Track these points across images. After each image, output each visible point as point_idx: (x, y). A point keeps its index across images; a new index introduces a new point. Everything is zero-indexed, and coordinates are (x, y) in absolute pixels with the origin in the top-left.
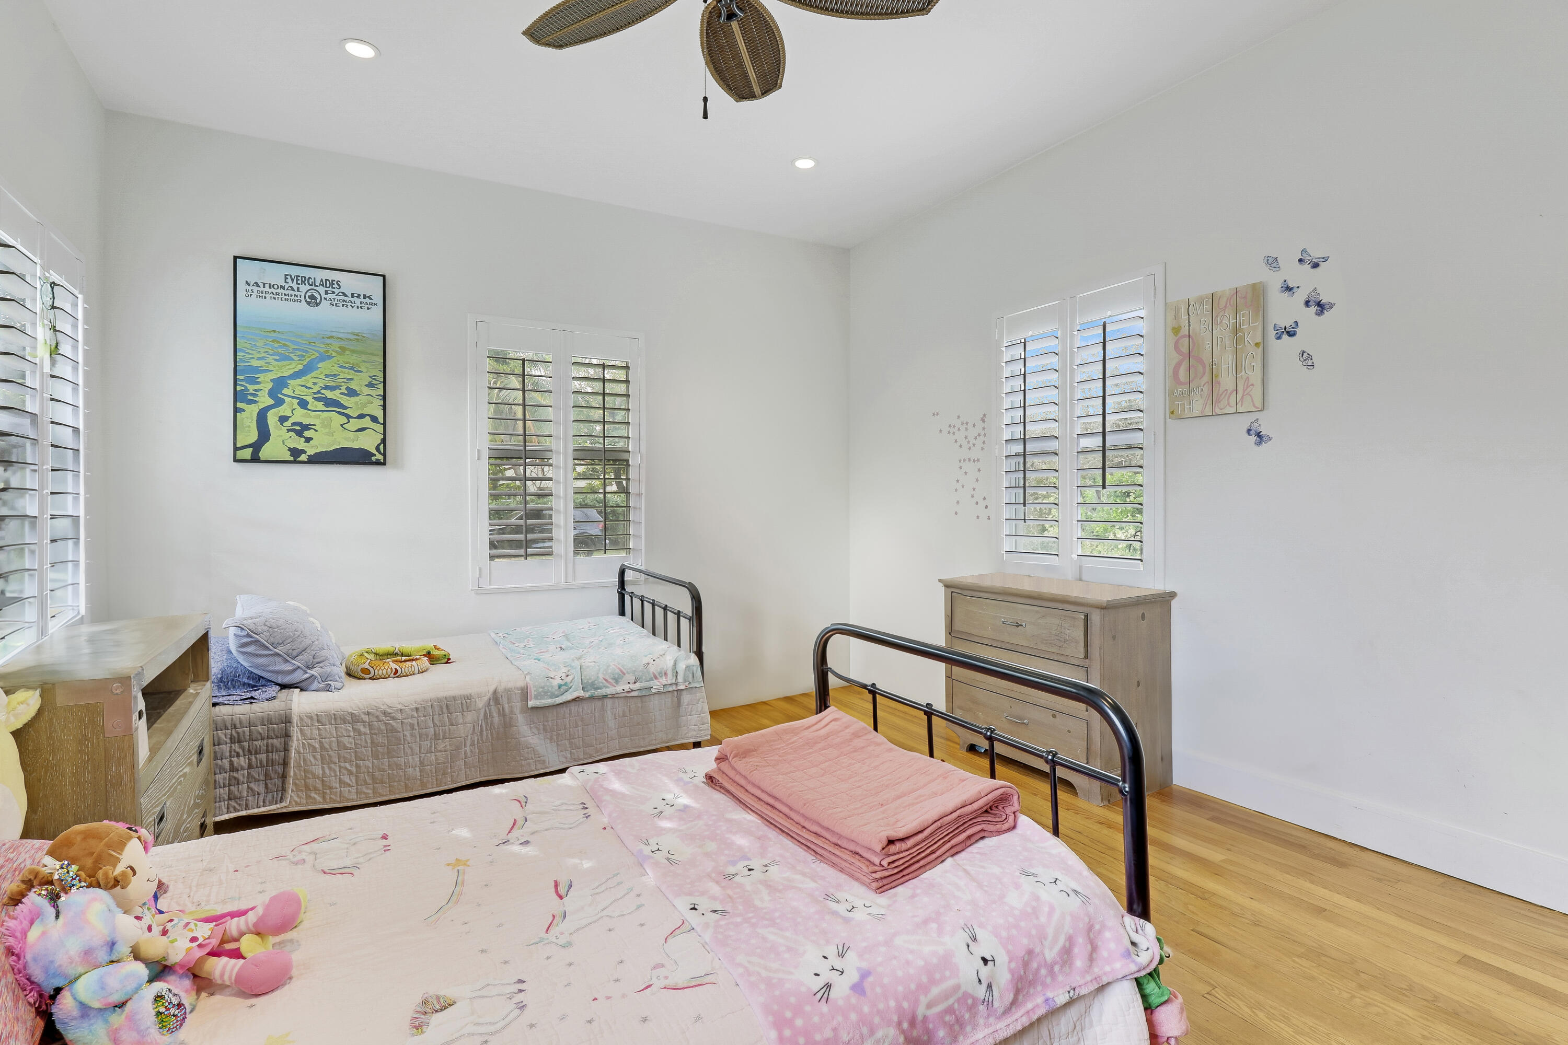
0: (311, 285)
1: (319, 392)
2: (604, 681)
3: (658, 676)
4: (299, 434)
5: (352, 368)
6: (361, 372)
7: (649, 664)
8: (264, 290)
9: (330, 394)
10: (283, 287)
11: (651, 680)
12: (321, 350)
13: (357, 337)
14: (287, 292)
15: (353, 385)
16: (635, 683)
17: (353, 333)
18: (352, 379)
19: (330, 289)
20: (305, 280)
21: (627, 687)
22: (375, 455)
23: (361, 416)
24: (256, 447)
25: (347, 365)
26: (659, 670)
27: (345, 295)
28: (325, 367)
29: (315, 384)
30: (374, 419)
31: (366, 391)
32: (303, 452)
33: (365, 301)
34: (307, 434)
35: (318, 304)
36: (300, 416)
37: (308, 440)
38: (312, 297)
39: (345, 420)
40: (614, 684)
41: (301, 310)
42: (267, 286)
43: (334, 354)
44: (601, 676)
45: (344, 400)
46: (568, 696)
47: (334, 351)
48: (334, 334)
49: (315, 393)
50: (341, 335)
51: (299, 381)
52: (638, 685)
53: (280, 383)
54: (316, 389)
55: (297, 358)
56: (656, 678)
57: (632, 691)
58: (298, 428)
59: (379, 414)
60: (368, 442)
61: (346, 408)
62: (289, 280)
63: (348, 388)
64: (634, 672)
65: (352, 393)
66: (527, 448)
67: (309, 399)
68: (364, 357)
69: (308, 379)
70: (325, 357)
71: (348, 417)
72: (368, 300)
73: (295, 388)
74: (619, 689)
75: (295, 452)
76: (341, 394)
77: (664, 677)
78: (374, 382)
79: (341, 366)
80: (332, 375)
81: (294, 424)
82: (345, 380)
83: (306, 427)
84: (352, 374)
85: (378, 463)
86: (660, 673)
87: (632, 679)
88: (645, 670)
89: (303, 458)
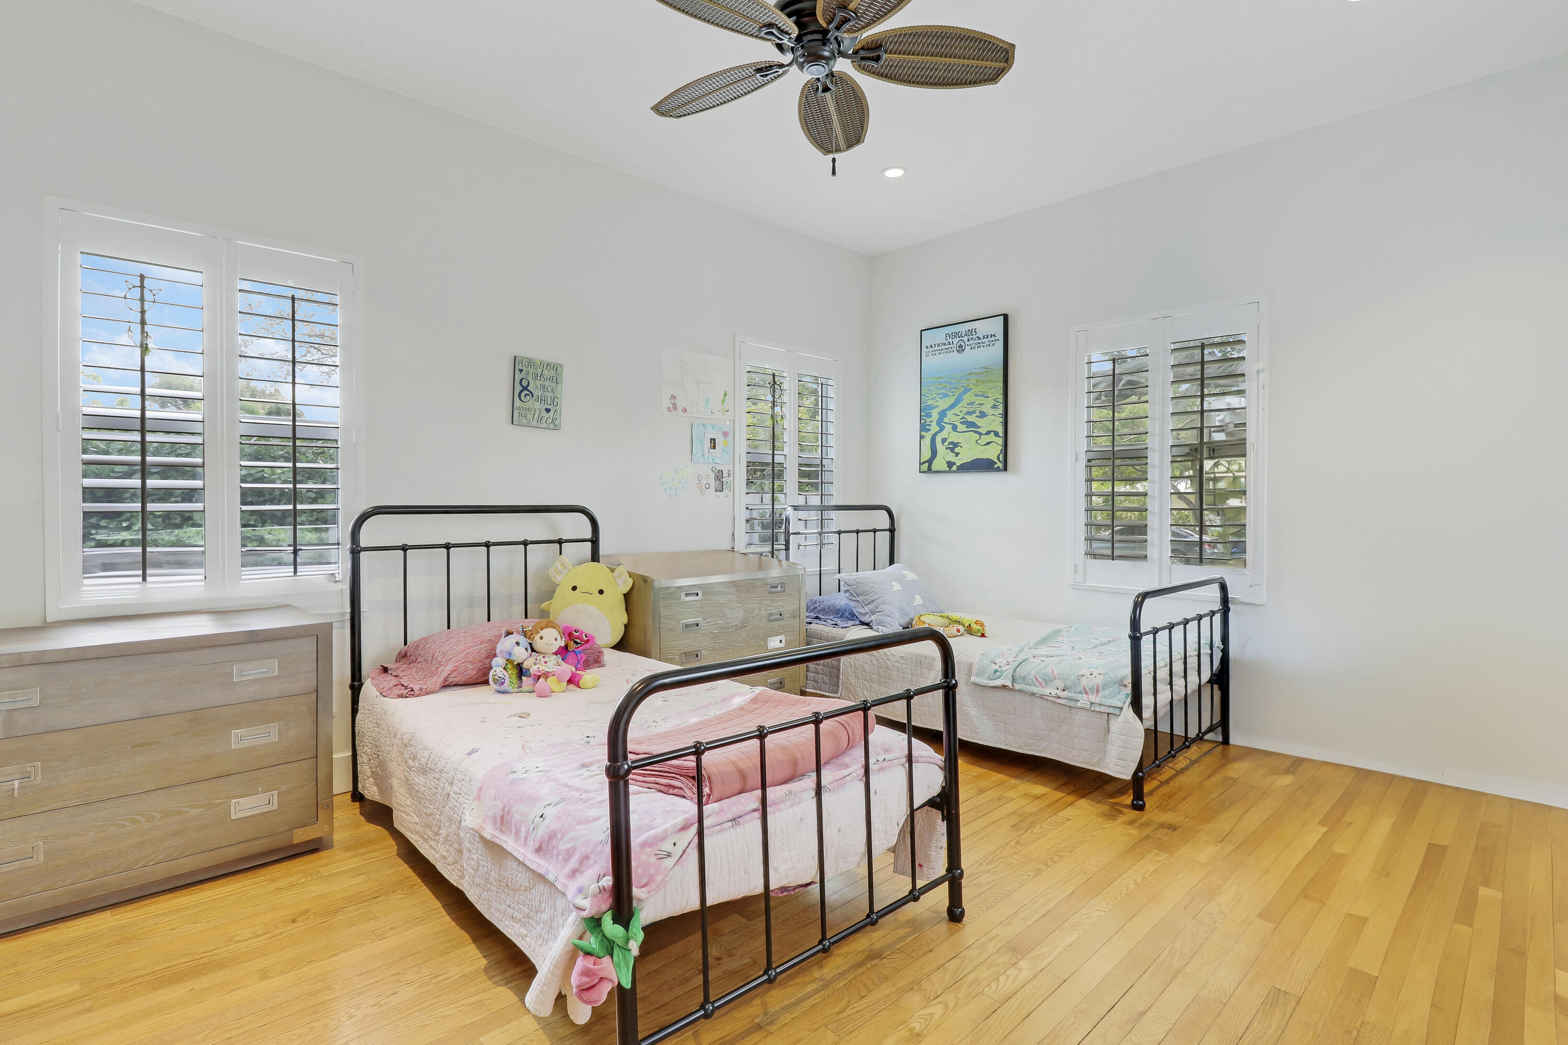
0: (959, 337)
1: (963, 418)
2: (1034, 679)
3: (1089, 691)
4: (952, 450)
5: (982, 395)
6: (988, 397)
7: (1083, 676)
8: (935, 349)
9: (970, 418)
10: (944, 344)
11: (1080, 693)
12: (965, 385)
13: (986, 370)
14: (946, 347)
15: (983, 409)
16: (1063, 690)
17: (984, 368)
18: (983, 404)
19: (971, 337)
20: (956, 335)
21: (1054, 692)
22: (996, 463)
23: (988, 433)
24: (930, 462)
25: (980, 394)
26: (1091, 686)
27: (979, 338)
28: (968, 397)
29: (961, 412)
30: (996, 434)
31: (992, 411)
32: (954, 463)
33: (991, 339)
34: (956, 450)
35: (963, 351)
36: (954, 437)
37: (957, 454)
38: (961, 346)
39: (977, 436)
40: (1044, 685)
41: (954, 358)
42: (936, 345)
43: (972, 386)
44: (1033, 673)
45: (979, 422)
46: (998, 683)
47: (973, 384)
48: (972, 371)
49: (961, 419)
50: (976, 371)
51: (953, 411)
52: (1065, 694)
53: (943, 414)
54: (962, 415)
55: (951, 394)
56: (1087, 693)
57: (1059, 697)
58: (951, 446)
59: (1000, 430)
60: (993, 452)
61: (979, 427)
62: (948, 338)
63: (980, 412)
64: (1065, 680)
65: (983, 415)
66: (1116, 449)
67: (958, 423)
68: (990, 385)
69: (956, 410)
70: (967, 390)
71: (980, 434)
72: (993, 338)
73: (950, 417)
74: (1046, 691)
75: (950, 464)
76: (976, 416)
77: (1095, 694)
78: (997, 404)
79: (977, 395)
80: (971, 403)
81: (950, 443)
82: (978, 406)
83: (956, 445)
84: (982, 400)
85: (998, 469)
86: (1091, 689)
87: (1061, 687)
88: (1077, 681)
89: (954, 468)
